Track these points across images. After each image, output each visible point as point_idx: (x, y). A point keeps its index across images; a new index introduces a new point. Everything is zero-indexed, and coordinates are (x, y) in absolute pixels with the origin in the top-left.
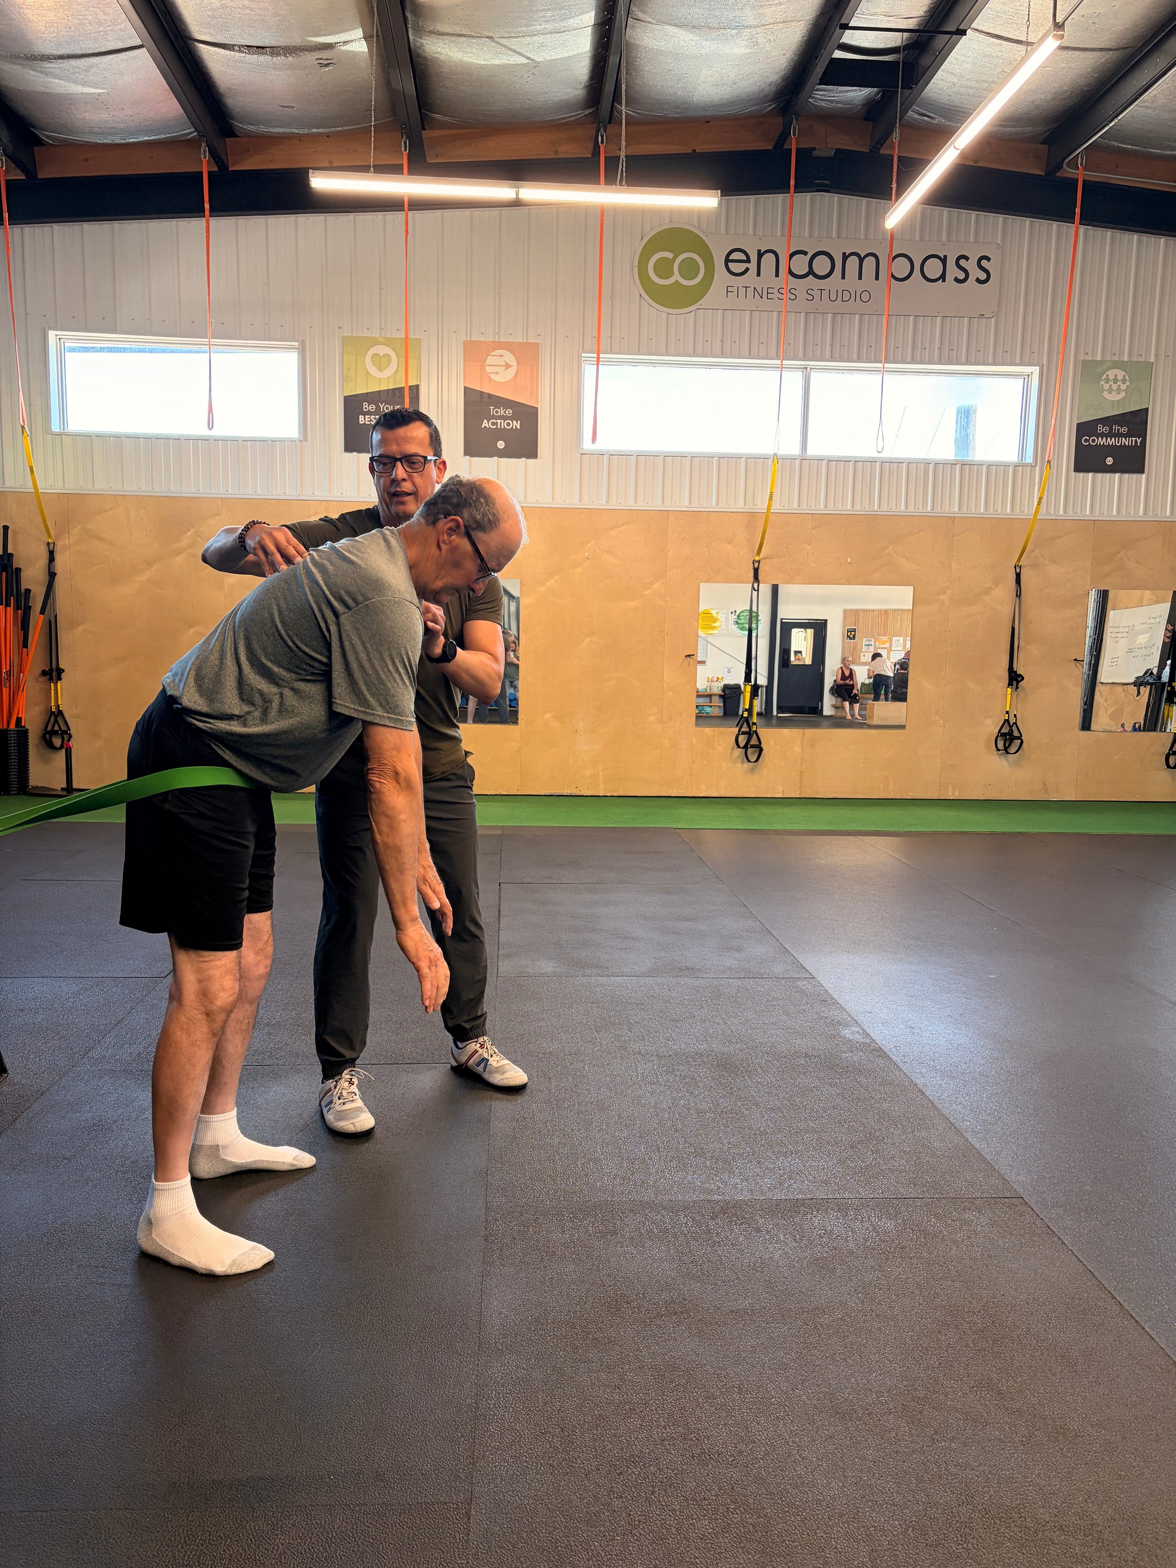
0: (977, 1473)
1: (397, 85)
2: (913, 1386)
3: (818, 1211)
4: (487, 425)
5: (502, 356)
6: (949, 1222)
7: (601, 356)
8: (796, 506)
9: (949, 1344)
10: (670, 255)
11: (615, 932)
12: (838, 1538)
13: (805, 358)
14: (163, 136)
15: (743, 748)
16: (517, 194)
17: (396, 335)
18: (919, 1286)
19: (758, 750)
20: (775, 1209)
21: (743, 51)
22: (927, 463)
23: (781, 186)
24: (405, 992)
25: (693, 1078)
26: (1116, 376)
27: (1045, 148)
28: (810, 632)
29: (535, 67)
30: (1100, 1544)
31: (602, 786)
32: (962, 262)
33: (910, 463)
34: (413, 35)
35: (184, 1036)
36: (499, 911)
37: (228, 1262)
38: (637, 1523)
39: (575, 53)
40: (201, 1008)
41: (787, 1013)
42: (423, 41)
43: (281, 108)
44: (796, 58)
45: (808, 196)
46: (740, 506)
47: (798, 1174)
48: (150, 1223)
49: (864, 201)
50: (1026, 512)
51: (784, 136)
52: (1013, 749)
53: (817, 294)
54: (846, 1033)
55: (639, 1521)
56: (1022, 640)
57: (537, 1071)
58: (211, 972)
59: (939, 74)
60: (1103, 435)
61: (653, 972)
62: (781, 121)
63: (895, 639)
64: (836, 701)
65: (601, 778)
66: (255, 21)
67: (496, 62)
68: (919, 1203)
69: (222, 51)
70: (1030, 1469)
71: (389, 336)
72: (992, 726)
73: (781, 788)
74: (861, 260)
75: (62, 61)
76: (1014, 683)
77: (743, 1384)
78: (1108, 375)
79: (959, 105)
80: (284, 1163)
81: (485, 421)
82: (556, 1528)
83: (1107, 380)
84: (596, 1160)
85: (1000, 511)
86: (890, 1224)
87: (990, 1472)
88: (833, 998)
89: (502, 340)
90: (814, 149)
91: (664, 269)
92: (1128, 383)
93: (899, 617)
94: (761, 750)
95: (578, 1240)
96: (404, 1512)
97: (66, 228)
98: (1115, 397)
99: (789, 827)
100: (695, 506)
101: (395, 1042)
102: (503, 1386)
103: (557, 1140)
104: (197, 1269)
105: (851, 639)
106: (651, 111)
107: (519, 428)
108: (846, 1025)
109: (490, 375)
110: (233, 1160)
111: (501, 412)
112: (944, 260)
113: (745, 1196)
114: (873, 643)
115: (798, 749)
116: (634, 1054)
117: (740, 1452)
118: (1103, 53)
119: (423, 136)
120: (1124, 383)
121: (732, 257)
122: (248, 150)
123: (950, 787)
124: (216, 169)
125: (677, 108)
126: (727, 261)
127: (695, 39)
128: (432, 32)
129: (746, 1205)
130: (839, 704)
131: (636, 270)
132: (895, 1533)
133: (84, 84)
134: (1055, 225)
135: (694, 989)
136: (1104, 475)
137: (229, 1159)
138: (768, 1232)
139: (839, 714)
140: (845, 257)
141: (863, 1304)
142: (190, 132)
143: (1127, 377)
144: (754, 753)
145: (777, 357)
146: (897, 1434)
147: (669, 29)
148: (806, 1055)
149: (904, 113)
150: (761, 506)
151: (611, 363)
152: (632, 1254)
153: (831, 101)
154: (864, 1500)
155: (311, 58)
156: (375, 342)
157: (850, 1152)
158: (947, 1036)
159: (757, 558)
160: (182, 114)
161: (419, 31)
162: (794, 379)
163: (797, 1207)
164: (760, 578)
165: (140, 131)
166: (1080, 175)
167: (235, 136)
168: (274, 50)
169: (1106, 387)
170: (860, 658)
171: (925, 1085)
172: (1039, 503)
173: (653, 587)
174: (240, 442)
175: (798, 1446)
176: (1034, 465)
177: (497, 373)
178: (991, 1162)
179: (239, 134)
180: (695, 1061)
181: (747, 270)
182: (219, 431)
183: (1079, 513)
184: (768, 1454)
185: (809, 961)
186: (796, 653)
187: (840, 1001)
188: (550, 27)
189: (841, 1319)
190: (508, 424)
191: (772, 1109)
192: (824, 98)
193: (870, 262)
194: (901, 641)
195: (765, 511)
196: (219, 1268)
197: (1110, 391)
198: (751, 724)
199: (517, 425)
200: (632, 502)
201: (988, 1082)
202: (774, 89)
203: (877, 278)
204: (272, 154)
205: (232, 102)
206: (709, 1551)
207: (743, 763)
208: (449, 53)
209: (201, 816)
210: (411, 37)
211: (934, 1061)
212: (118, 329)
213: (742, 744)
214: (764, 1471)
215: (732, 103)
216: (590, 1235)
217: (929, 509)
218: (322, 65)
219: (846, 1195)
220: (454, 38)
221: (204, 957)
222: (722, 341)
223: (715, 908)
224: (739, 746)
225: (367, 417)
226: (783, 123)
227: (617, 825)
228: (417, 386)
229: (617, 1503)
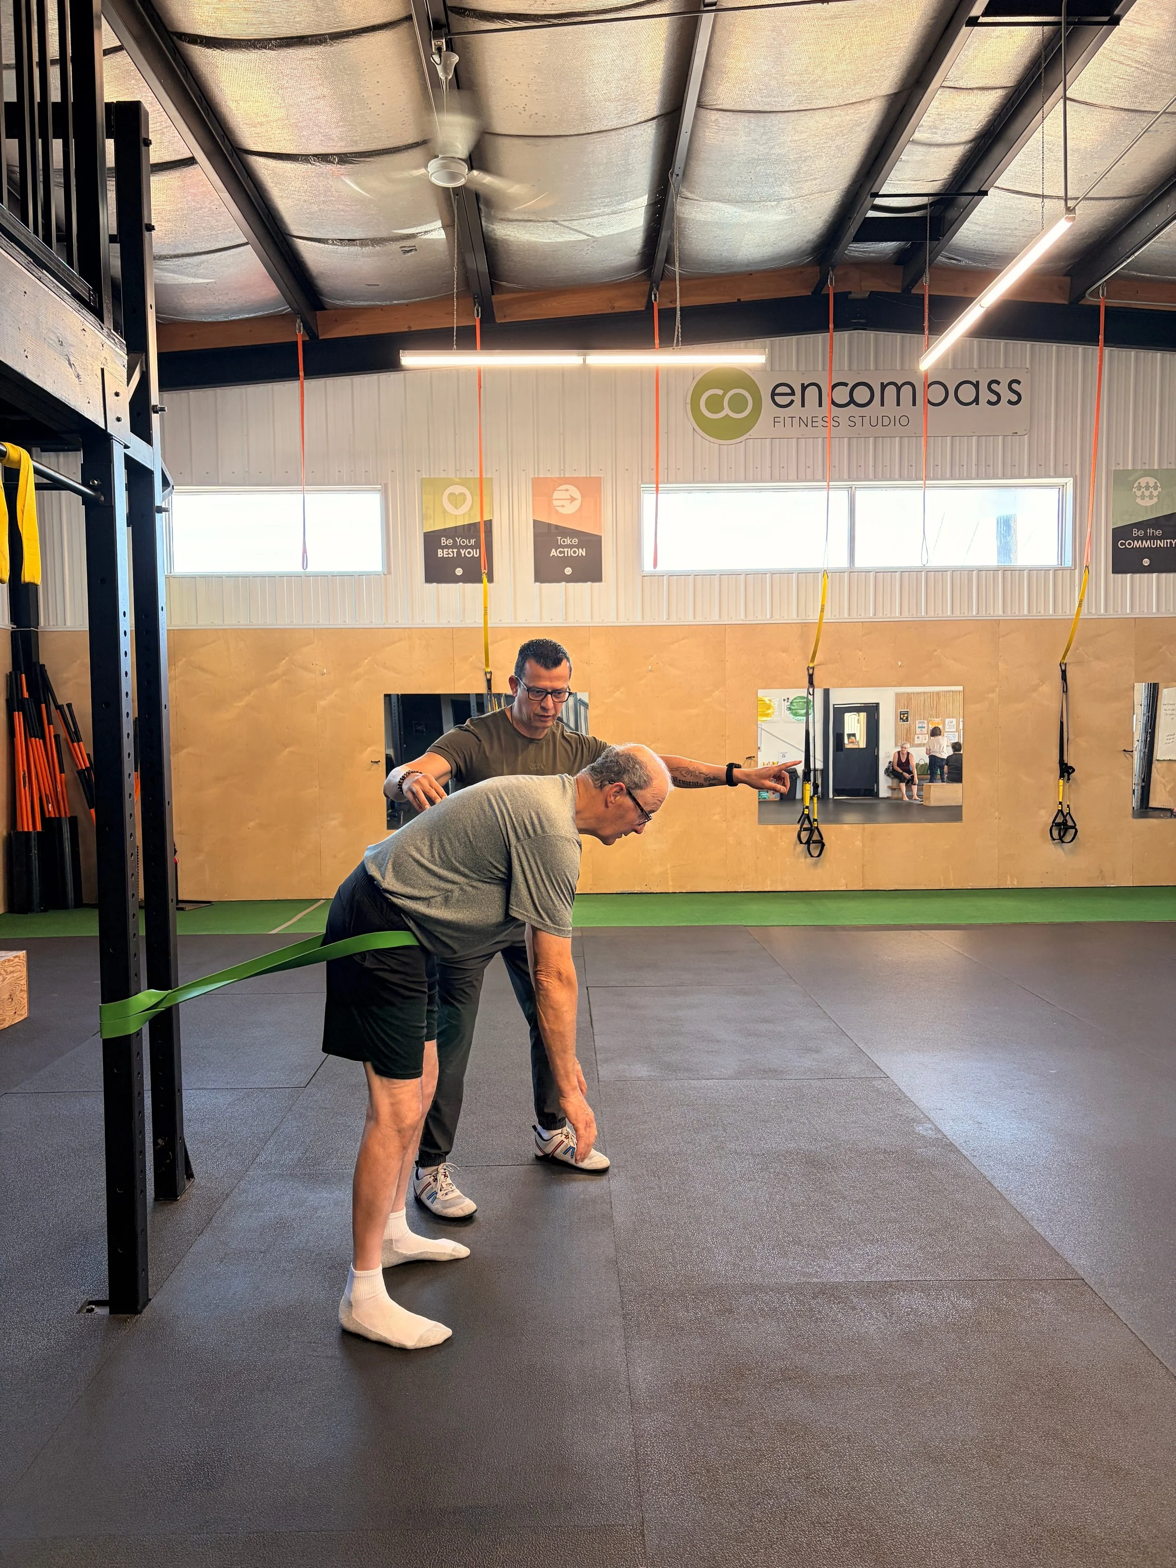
0: (1046, 1503)
1: (471, 264)
2: (992, 1436)
3: (904, 1291)
4: (555, 554)
5: (567, 490)
6: (1019, 1300)
7: (660, 486)
8: (846, 615)
9: (1021, 1402)
10: (720, 392)
11: (700, 1036)
12: (936, 1551)
13: (850, 479)
14: (260, 313)
15: (805, 844)
16: (584, 361)
17: (470, 475)
18: (994, 1355)
19: (820, 845)
20: (866, 1290)
21: (782, 217)
22: (970, 571)
23: (822, 327)
24: (518, 1097)
25: (785, 1175)
26: (1147, 483)
27: (1068, 279)
28: (863, 715)
29: (594, 242)
30: (1146, 1556)
31: (670, 883)
32: (994, 386)
33: (954, 571)
34: (486, 222)
35: (381, 1150)
36: (591, 1016)
37: (416, 1339)
38: (775, 1540)
39: (630, 228)
40: (394, 1126)
41: (865, 1112)
42: (494, 227)
43: (366, 286)
44: (831, 219)
45: (846, 334)
46: (793, 617)
47: (884, 1259)
48: (350, 1305)
49: (899, 336)
50: (1068, 612)
51: (823, 282)
52: (1068, 838)
53: (858, 421)
54: (920, 1129)
55: (777, 1538)
56: (1071, 733)
57: (647, 1170)
58: (401, 1096)
59: (966, 225)
60: (1138, 538)
61: (740, 1075)
62: (819, 270)
63: (947, 720)
64: (892, 783)
65: (669, 876)
66: (348, 220)
67: (560, 240)
68: (992, 1284)
69: (317, 244)
70: (1088, 1499)
71: (463, 476)
72: (1047, 817)
73: (843, 881)
74: (899, 389)
75: (177, 259)
76: (1066, 774)
77: (851, 1435)
78: (1139, 483)
79: (984, 249)
80: (445, 1254)
81: (553, 550)
82: (712, 1544)
83: (1139, 488)
84: (709, 1250)
85: (1042, 612)
86: (968, 1304)
87: (1056, 1502)
88: (906, 1097)
89: (567, 475)
90: (850, 293)
91: (715, 404)
92: (1159, 490)
93: (951, 698)
94: (823, 845)
95: (701, 1317)
96: (592, 1532)
97: (174, 395)
98: (1148, 503)
99: (855, 923)
100: (751, 619)
101: (518, 1145)
102: (655, 1437)
103: (673, 1232)
104: (391, 1344)
105: (904, 721)
106: (699, 269)
107: (584, 554)
108: (920, 1123)
109: (557, 508)
110: (404, 1252)
111: (568, 541)
112: (976, 385)
113: (840, 1279)
114: (925, 725)
115: (858, 843)
116: (731, 1154)
117: (853, 1488)
118: (1117, 201)
119: (493, 301)
120: (1156, 489)
121: (778, 391)
122: (336, 321)
123: (1009, 877)
124: (308, 339)
125: (721, 266)
126: (773, 394)
127: (738, 210)
128: (502, 220)
129: (841, 1286)
130: (895, 786)
131: (689, 407)
132: (981, 1547)
133: (195, 276)
134: (1080, 348)
135: (779, 1090)
136: (1142, 575)
137: (400, 1251)
138: (862, 1310)
139: (896, 796)
140: (883, 387)
141: (947, 1370)
142: (285, 308)
143: (1158, 484)
144: (816, 848)
145: (824, 480)
146: (979, 1473)
147: (714, 204)
148: (885, 1151)
149: (932, 261)
150: (814, 617)
151: (669, 491)
152: (748, 1329)
153: (864, 252)
154: (955, 1523)
155: (396, 246)
156: (450, 483)
157: (929, 1239)
158: (1012, 1131)
159: (811, 665)
160: (279, 295)
161: (491, 219)
162: (840, 498)
163: (886, 1288)
164: (815, 683)
165: (241, 311)
166: (1102, 302)
167: (325, 309)
168: (363, 242)
169: (1139, 493)
170: (914, 740)
171: (994, 1178)
172: (1080, 605)
173: (714, 695)
174: (330, 577)
175: (900, 1483)
176: (1073, 568)
177: (563, 506)
178: (1056, 1248)
179: (327, 307)
180: (785, 1159)
181: (792, 401)
182: (312, 568)
183: (1120, 611)
184: (876, 1489)
185: (882, 1060)
186: (849, 735)
187: (913, 1099)
188: (608, 210)
189: (930, 1384)
190: (575, 552)
191: (857, 1201)
192: (857, 249)
193: (906, 391)
194: (955, 722)
195: (818, 621)
196: (410, 1343)
197: (1143, 497)
198: (812, 820)
199: (582, 552)
200: (691, 618)
201: (1051, 1174)
202: (811, 245)
203: (914, 404)
204: (357, 323)
205: (322, 284)
206: (834, 1560)
207: (806, 858)
208: (518, 235)
209: (393, 971)
210: (483, 223)
211: (1001, 1154)
212: (220, 481)
213: (804, 840)
214: (874, 1501)
215: (772, 259)
216: (711, 1314)
217: (974, 613)
218: (406, 252)
219: (928, 1278)
220: (522, 223)
221: (396, 1084)
222: (771, 467)
223: (791, 1009)
224: (801, 842)
225: (445, 550)
226: (820, 272)
227: (689, 924)
228: (491, 521)
229: (758, 1526)
